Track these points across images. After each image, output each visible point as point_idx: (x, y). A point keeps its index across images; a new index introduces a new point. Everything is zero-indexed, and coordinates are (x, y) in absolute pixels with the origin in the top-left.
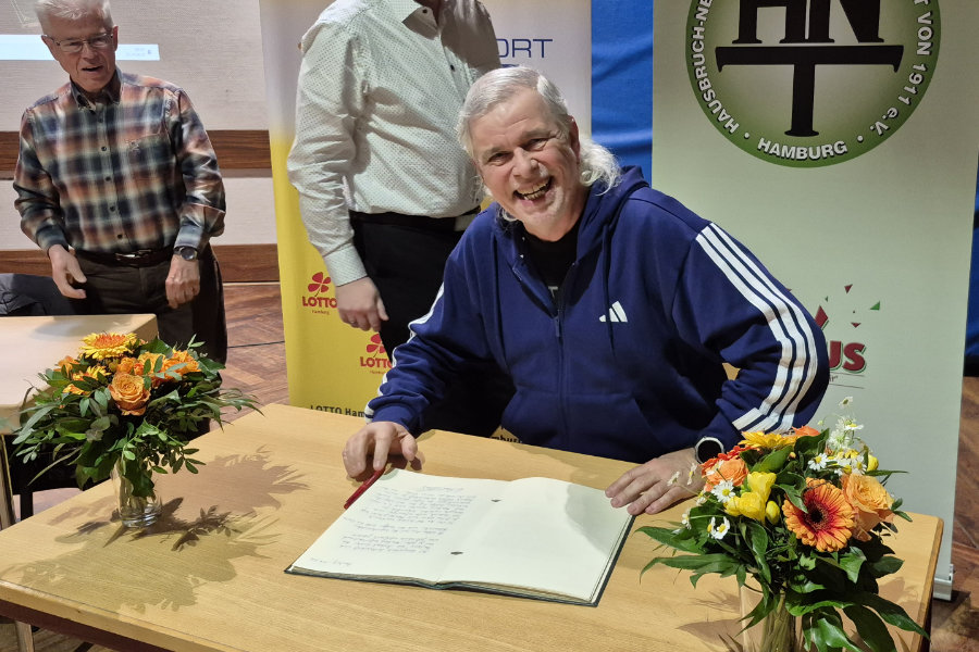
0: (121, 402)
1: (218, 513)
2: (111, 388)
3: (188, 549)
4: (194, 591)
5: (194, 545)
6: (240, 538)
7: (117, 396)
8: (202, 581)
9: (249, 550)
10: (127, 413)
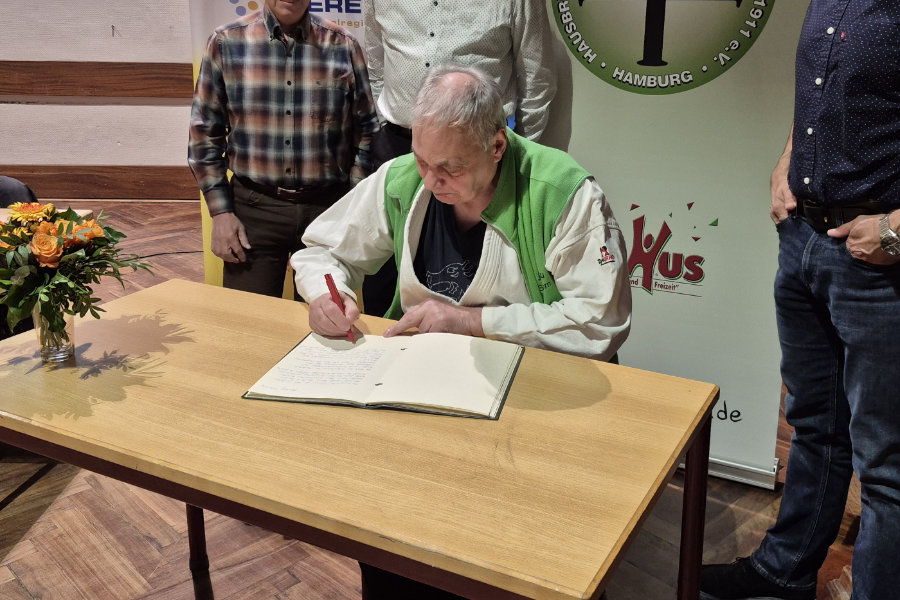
0: (39, 256)
1: (118, 355)
2: (32, 245)
3: (91, 379)
4: (92, 407)
5: (97, 376)
6: (133, 373)
7: (36, 251)
8: (99, 401)
9: (139, 381)
10: (44, 265)
